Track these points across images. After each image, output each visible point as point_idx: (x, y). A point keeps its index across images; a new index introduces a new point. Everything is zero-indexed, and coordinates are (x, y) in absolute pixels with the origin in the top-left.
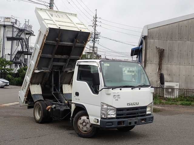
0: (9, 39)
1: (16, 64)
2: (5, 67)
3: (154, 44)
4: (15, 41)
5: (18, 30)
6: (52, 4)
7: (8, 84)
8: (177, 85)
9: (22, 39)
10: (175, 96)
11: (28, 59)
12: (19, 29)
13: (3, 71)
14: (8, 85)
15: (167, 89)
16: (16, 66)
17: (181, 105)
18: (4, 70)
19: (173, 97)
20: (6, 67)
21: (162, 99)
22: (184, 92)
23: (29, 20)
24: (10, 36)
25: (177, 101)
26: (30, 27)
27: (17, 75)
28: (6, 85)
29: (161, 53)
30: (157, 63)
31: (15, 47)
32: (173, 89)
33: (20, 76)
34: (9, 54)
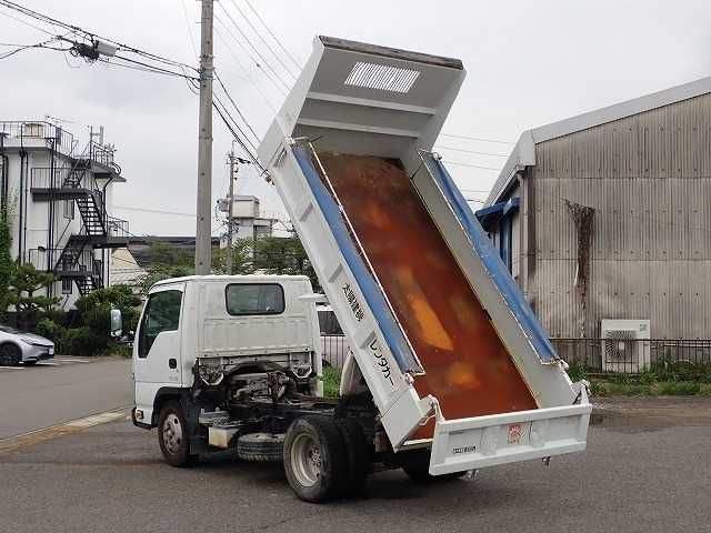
0: (39, 195)
1: (66, 279)
2: (30, 295)
3: (558, 193)
4: (62, 203)
5: (69, 166)
6: (208, 73)
7: (52, 351)
8: (643, 328)
9: (83, 194)
10: (641, 365)
11: (106, 260)
12: (73, 162)
13: (23, 307)
14: (52, 356)
15: (611, 341)
16: (67, 287)
17: (663, 393)
18: (29, 305)
19: (635, 370)
20: (35, 294)
21: (597, 377)
22: (669, 351)
23: (102, 129)
24: (45, 185)
25: (649, 381)
26: (109, 151)
27: (72, 319)
28: (46, 356)
29: (583, 223)
30: (574, 254)
31: (61, 221)
32: (631, 342)
33: (86, 321)
34: (41, 249)
